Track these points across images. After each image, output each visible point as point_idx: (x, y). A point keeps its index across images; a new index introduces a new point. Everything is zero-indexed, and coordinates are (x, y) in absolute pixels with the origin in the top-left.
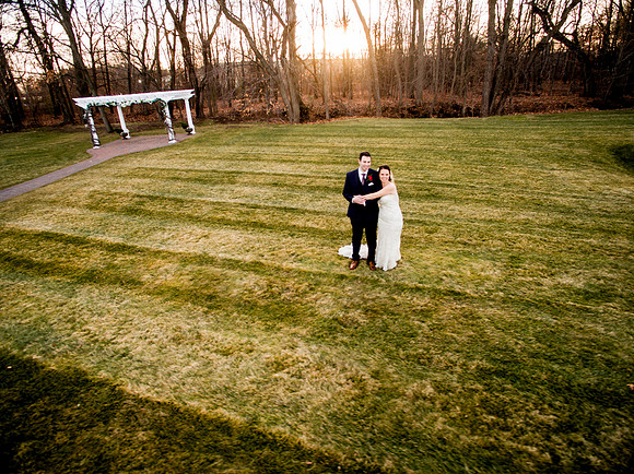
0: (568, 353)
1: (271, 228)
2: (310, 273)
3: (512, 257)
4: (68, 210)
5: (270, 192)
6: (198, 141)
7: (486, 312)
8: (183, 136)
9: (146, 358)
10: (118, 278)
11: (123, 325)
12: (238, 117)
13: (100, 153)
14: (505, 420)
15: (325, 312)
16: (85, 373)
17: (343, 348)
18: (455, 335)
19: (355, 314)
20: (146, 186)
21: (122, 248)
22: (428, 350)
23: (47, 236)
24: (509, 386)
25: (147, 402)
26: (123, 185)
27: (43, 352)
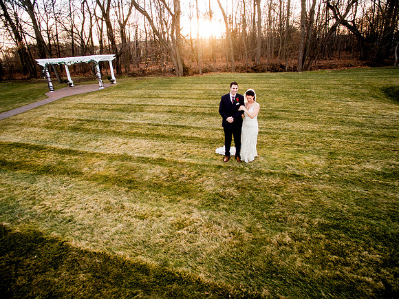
0: (380, 213)
1: (169, 137)
2: (197, 165)
3: (331, 153)
4: (32, 129)
5: (167, 116)
6: (119, 87)
7: (319, 187)
8: (108, 85)
9: (86, 223)
10: (66, 171)
11: (69, 201)
12: (143, 73)
13: (54, 95)
14: (345, 258)
15: (209, 189)
16: (41, 234)
17: (224, 213)
18: (300, 202)
19: (230, 190)
20: (85, 114)
21: (69, 152)
22: (283, 212)
23: (17, 145)
24: (343, 235)
25: (86, 252)
26: (69, 114)
27: (11, 220)
